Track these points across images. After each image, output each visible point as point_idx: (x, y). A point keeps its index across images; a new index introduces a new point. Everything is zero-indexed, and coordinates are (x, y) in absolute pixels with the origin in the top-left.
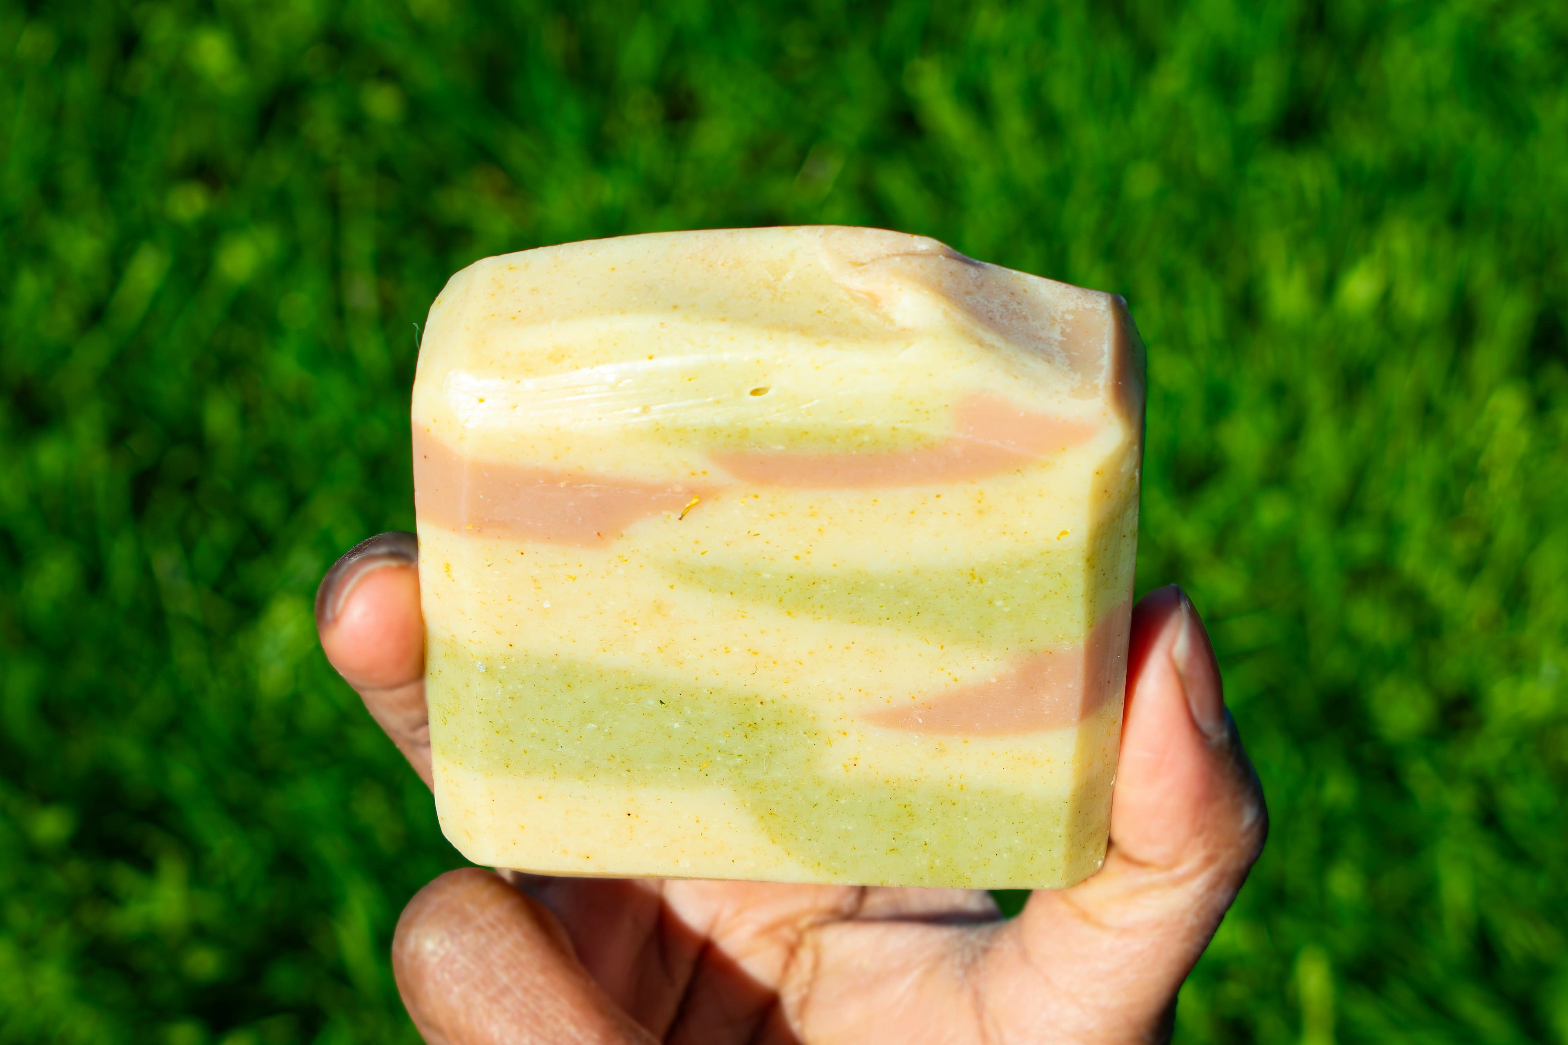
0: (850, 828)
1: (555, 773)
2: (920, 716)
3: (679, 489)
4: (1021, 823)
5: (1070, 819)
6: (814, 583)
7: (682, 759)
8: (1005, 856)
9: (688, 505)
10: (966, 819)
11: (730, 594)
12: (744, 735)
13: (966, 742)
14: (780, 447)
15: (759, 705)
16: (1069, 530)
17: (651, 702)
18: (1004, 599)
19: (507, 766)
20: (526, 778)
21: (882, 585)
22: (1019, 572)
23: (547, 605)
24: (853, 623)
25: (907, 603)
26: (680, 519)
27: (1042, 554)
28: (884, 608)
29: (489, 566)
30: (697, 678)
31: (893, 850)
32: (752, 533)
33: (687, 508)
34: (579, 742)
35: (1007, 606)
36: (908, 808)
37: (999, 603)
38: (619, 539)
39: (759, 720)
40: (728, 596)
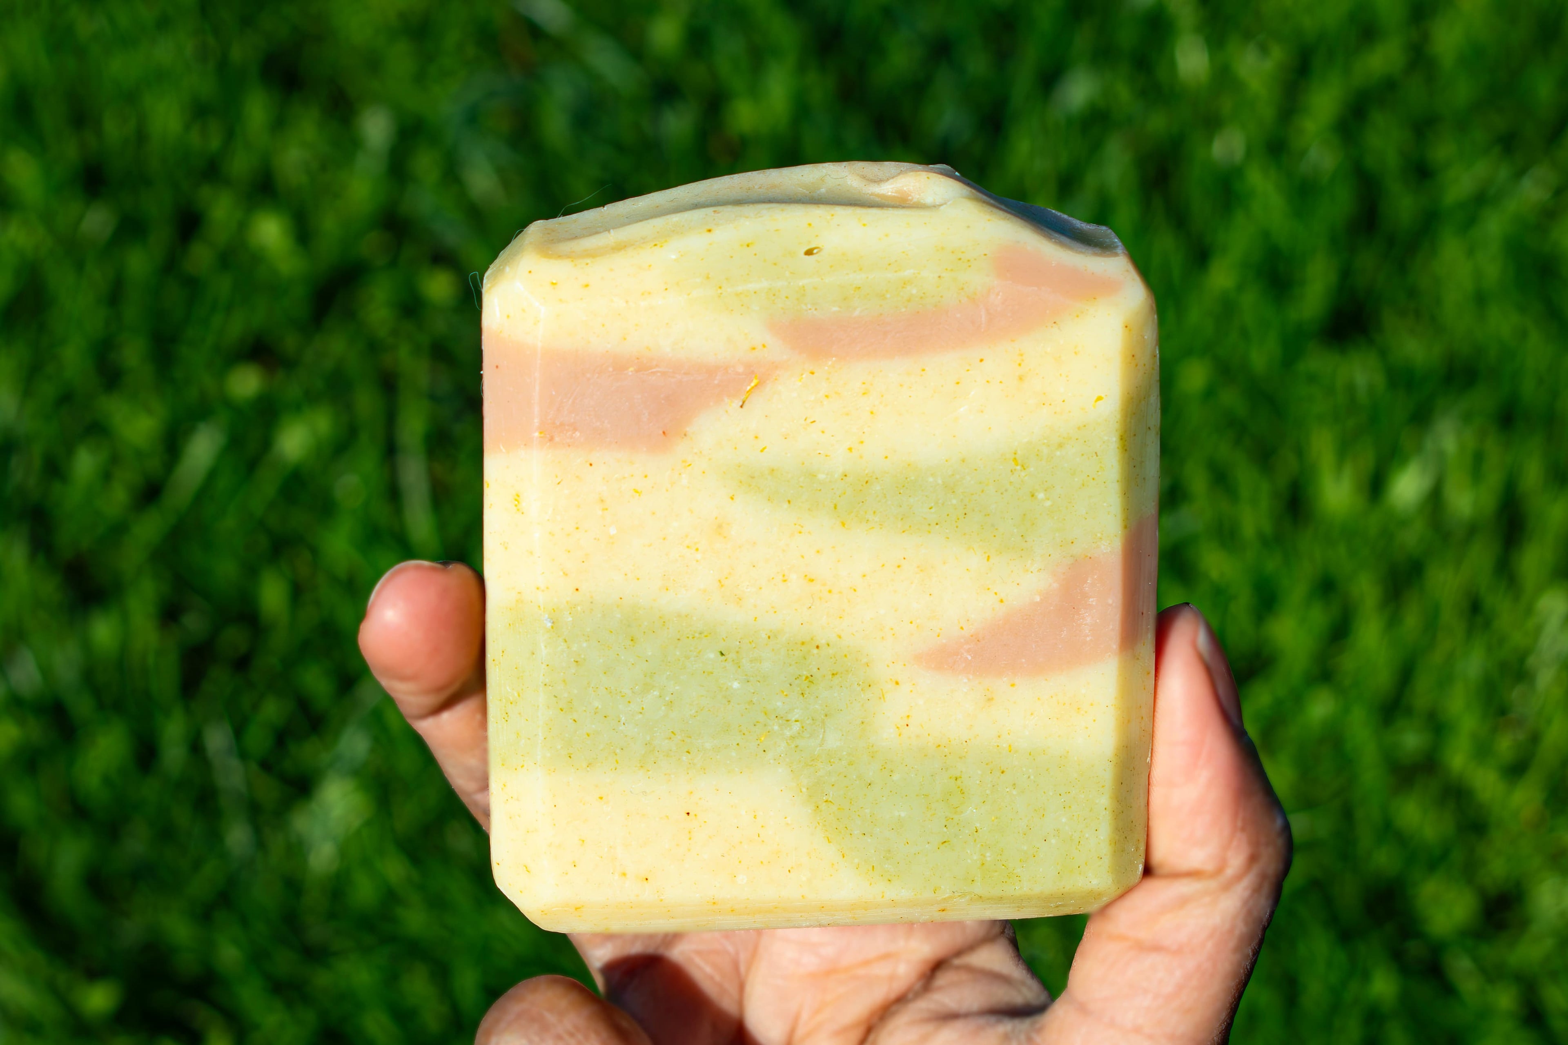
0: (903, 814)
1: (617, 761)
2: (968, 651)
3: (741, 369)
4: (1067, 794)
5: (1114, 787)
6: (867, 482)
7: (740, 731)
8: (1053, 841)
9: (749, 388)
10: (1014, 792)
11: (787, 503)
12: (800, 692)
13: (1013, 685)
14: (836, 309)
15: (815, 651)
16: (1103, 396)
17: (712, 656)
18: (1046, 490)
19: (570, 757)
20: (588, 771)
21: (931, 479)
22: (1058, 453)
23: (613, 531)
24: (904, 532)
25: (954, 502)
26: (741, 407)
27: (1079, 428)
28: (933, 510)
29: (559, 483)
30: (756, 618)
31: (945, 842)
32: (809, 421)
33: (748, 392)
34: (640, 716)
35: (1048, 499)
36: (959, 781)
37: (1041, 496)
38: (683, 438)
39: (815, 670)
40: (786, 505)
